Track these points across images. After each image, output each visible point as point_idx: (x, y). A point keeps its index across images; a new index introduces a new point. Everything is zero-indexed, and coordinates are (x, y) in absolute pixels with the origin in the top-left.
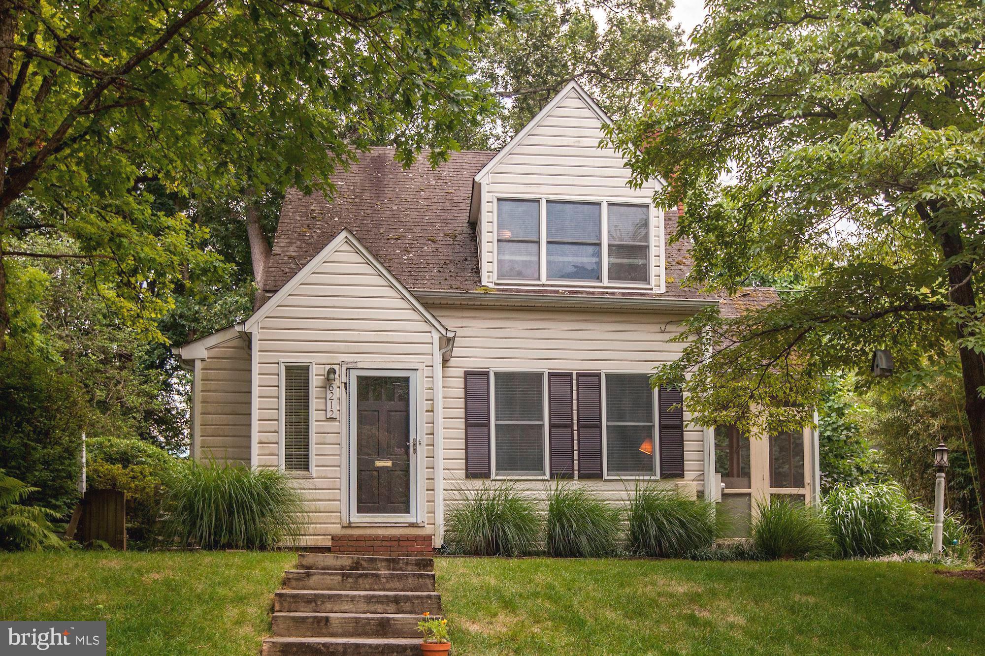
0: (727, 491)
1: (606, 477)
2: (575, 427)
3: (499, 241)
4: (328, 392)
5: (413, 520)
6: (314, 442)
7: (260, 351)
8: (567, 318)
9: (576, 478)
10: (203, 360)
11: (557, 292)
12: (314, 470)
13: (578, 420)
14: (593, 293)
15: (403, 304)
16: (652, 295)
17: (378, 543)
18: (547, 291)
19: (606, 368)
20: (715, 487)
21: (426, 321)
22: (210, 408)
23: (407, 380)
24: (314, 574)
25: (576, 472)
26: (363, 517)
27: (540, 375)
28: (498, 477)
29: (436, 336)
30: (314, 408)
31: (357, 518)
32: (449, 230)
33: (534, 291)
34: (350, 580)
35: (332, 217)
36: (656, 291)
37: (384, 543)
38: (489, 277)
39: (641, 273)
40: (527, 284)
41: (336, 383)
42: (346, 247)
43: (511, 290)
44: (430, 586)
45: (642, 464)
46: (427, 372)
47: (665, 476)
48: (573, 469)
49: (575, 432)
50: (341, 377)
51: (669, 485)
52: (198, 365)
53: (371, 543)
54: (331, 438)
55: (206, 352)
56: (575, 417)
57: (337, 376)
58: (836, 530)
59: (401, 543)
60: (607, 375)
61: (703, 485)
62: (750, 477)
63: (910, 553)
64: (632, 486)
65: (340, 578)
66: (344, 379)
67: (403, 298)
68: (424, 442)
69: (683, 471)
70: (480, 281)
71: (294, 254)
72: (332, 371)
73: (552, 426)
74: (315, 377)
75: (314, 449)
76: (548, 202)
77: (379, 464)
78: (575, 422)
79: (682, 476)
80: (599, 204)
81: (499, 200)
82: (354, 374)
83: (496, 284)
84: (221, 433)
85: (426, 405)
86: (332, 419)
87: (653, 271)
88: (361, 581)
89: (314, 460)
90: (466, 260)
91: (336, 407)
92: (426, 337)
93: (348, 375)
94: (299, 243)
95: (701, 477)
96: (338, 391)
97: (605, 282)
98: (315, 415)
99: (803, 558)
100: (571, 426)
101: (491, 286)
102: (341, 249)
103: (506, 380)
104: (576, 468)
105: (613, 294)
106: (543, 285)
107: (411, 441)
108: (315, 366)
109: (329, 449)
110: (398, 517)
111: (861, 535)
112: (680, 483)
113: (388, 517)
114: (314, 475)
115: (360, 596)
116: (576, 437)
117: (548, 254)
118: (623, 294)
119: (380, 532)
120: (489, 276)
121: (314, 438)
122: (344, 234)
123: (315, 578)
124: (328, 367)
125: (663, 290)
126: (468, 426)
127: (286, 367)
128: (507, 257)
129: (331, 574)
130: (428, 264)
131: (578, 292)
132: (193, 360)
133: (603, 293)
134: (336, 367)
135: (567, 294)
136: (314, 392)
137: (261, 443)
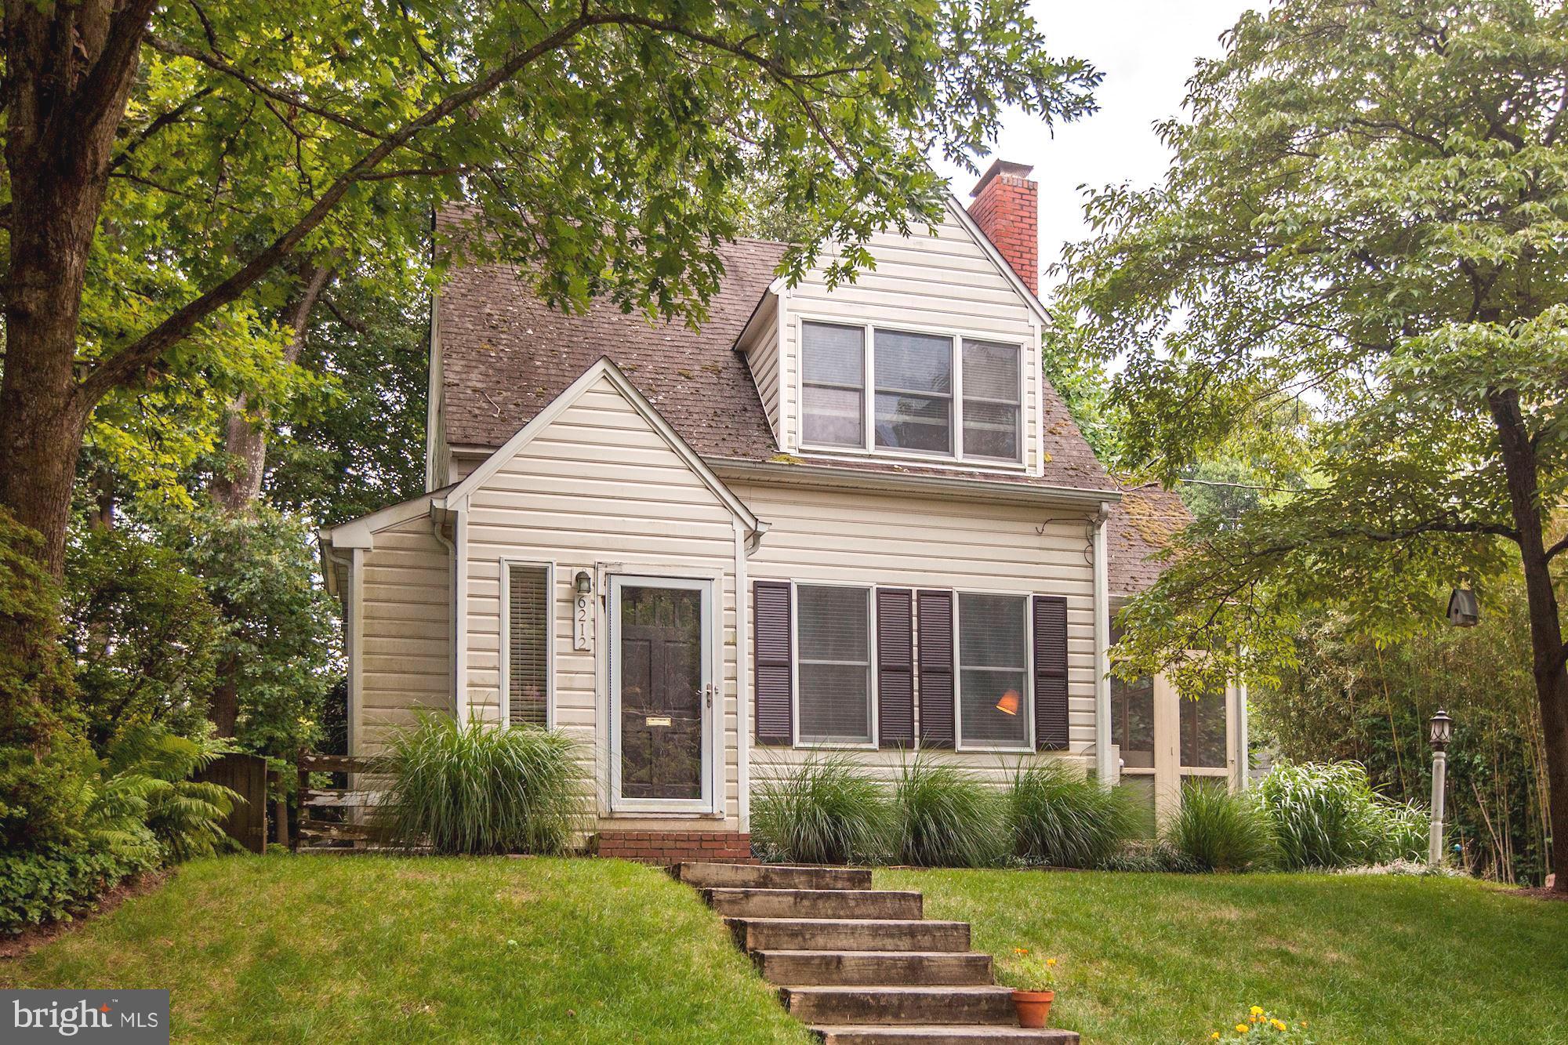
0: (1126, 770)
1: (959, 747)
2: (916, 672)
3: (804, 385)
4: (577, 609)
5: (707, 809)
6: (555, 686)
7: (470, 541)
8: (914, 507)
9: (917, 747)
10: (366, 550)
11: (891, 468)
13: (919, 660)
14: (943, 472)
15: (691, 478)
16: (1026, 479)
17: (671, 844)
18: (877, 466)
19: (960, 585)
20: (1111, 765)
21: (726, 505)
22: (378, 626)
23: (696, 595)
24: (755, 894)
25: (917, 740)
26: (632, 803)
27: (864, 592)
28: (802, 745)
29: (740, 529)
30: (555, 633)
31: (622, 805)
32: (706, 359)
33: (858, 465)
34: (806, 903)
35: (522, 330)
36: (1029, 473)
37: (679, 845)
38: (790, 439)
39: (1006, 445)
40: (850, 453)
41: (589, 597)
42: (604, 386)
43: (824, 462)
44: (916, 912)
45: (1010, 730)
46: (726, 583)
47: (1042, 748)
48: (913, 736)
49: (916, 679)
50: (597, 586)
51: (1046, 760)
52: (359, 558)
53: (657, 844)
54: (581, 680)
55: (371, 537)
56: (915, 657)
57: (590, 585)
58: (1283, 832)
59: (704, 845)
60: (961, 596)
61: (1096, 762)
62: (1153, 751)
63: (1400, 863)
64: (1013, 761)
65: (791, 899)
66: (602, 591)
67: (691, 468)
68: (723, 691)
69: (1067, 740)
70: (776, 446)
71: (479, 385)
72: (581, 578)
73: (882, 669)
74: (556, 586)
75: (555, 697)
76: (877, 330)
77: (652, 722)
78: (915, 663)
79: (1065, 747)
80: (949, 339)
81: (805, 322)
82: (617, 583)
83: (801, 451)
84: (396, 668)
85: (726, 634)
86: (583, 651)
87: (1027, 443)
88: (820, 903)
89: (554, 714)
90: (745, 410)
91: (589, 632)
92: (724, 531)
93: (608, 584)
94: (482, 368)
95: (1093, 751)
96: (591, 608)
97: (959, 456)
98: (556, 646)
99: (1243, 871)
100: (909, 670)
101: (794, 453)
102: (595, 388)
103: (817, 598)
104: (917, 732)
105: (971, 474)
106: (870, 456)
107: (704, 691)
108: (556, 568)
109: (577, 698)
110: (684, 804)
111: (1315, 837)
112: (1063, 757)
113: (669, 804)
115: (863, 927)
116: (916, 686)
117: (877, 410)
118: (986, 476)
119: (656, 826)
120: (790, 436)
121: (554, 680)
122: (601, 365)
123: (756, 900)
124: (577, 570)
125: (1040, 472)
126: (757, 665)
127: (511, 568)
128: (816, 411)
129: (778, 895)
131: (921, 470)
132: (351, 551)
133: (957, 473)
134: (590, 572)
135: (906, 472)
136: (555, 608)
137: (471, 685)
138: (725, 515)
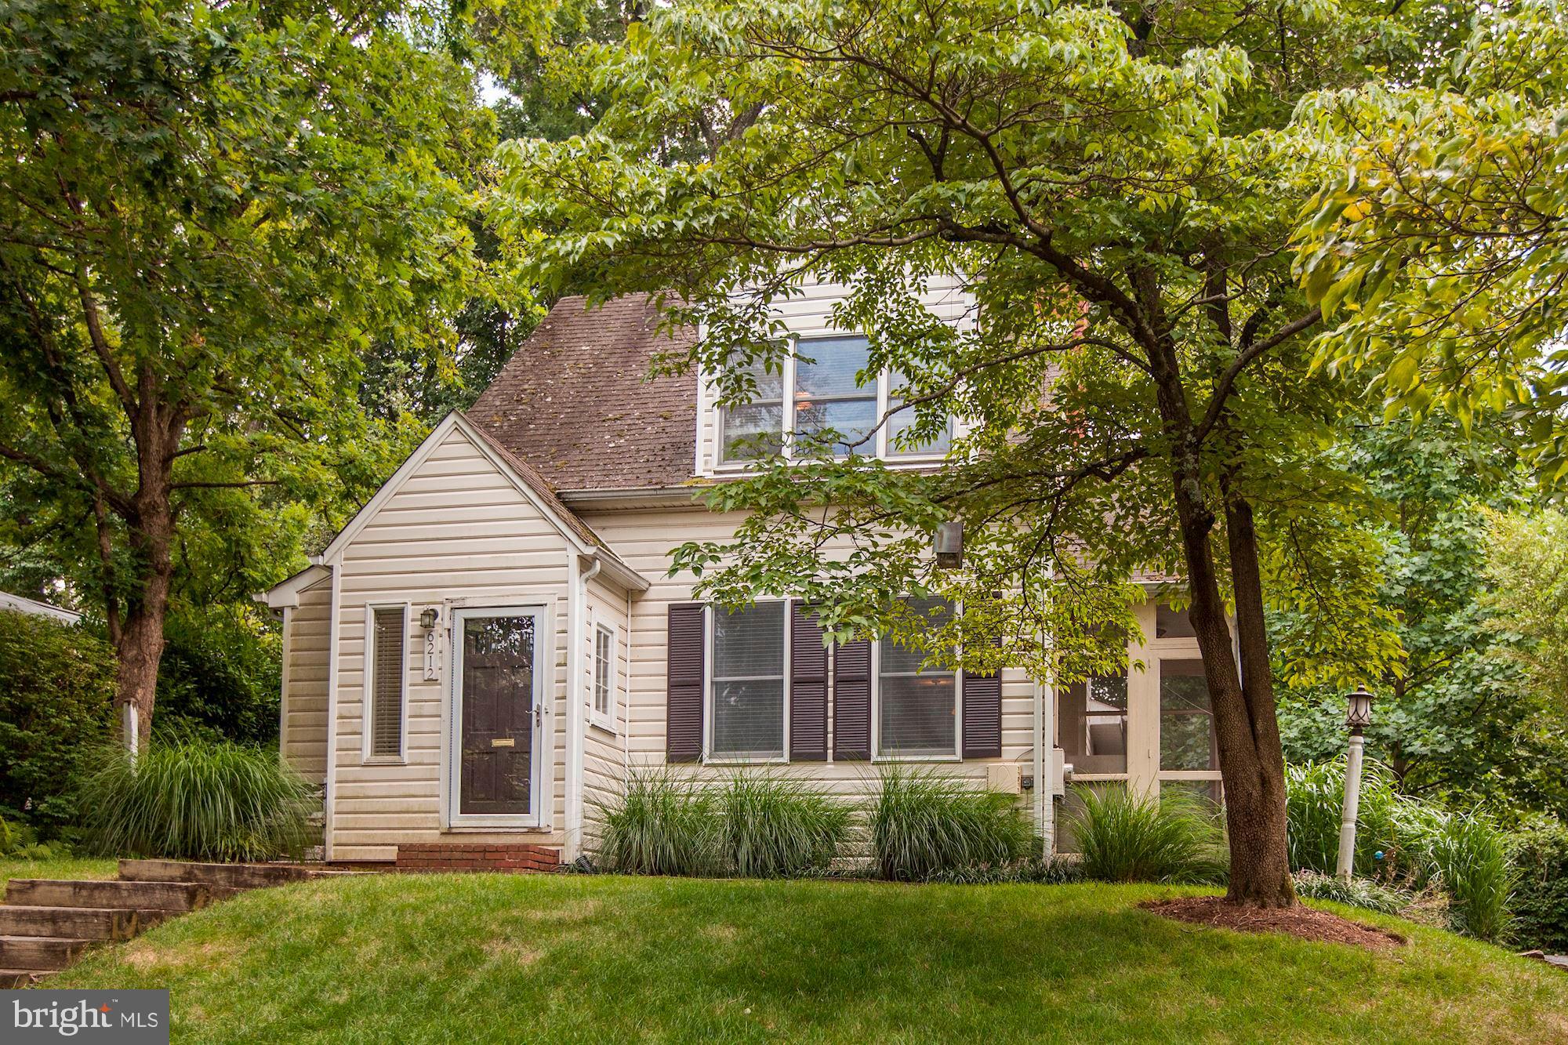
0: (1075, 777)
1: (875, 758)
2: (831, 683)
4: (427, 643)
5: (534, 823)
6: (408, 714)
7: (342, 591)
9: (830, 759)
10: (293, 608)
12: (406, 755)
13: (835, 671)
20: (1053, 771)
21: (560, 534)
22: (302, 672)
23: (530, 620)
25: (830, 752)
26: (468, 819)
27: (778, 607)
28: (715, 761)
29: (573, 555)
30: (409, 666)
31: (460, 821)
38: (706, 462)
41: (437, 630)
42: (456, 437)
45: (936, 737)
46: (559, 607)
47: (969, 755)
48: (826, 748)
49: (831, 690)
50: (443, 622)
51: (975, 768)
52: (288, 615)
54: (429, 708)
55: (297, 596)
56: (831, 667)
57: (438, 620)
61: (1032, 768)
62: (1125, 754)
66: (447, 624)
67: (530, 502)
68: (553, 711)
69: (1000, 745)
70: (693, 470)
72: (429, 613)
73: (794, 682)
74: (410, 623)
75: (407, 724)
76: (798, 341)
77: (496, 743)
78: (831, 674)
79: (997, 754)
82: (461, 615)
83: (715, 472)
84: (313, 706)
85: (558, 656)
86: (431, 681)
89: (406, 740)
91: (437, 663)
92: (558, 557)
93: (452, 618)
95: (1029, 755)
96: (440, 642)
97: (880, 456)
98: (409, 677)
100: (824, 681)
101: (710, 475)
102: (450, 439)
103: (732, 616)
104: (830, 744)
107: (534, 708)
108: (410, 607)
109: (426, 724)
110: (514, 818)
112: (992, 764)
113: (500, 819)
114: (406, 761)
116: (830, 697)
117: (794, 419)
119: (491, 840)
120: (706, 460)
121: (407, 708)
124: (427, 608)
126: (672, 686)
127: (376, 611)
128: (732, 432)
130: (638, 451)
132: (283, 610)
134: (438, 608)
136: (409, 644)
137: (341, 717)
138: (557, 542)
